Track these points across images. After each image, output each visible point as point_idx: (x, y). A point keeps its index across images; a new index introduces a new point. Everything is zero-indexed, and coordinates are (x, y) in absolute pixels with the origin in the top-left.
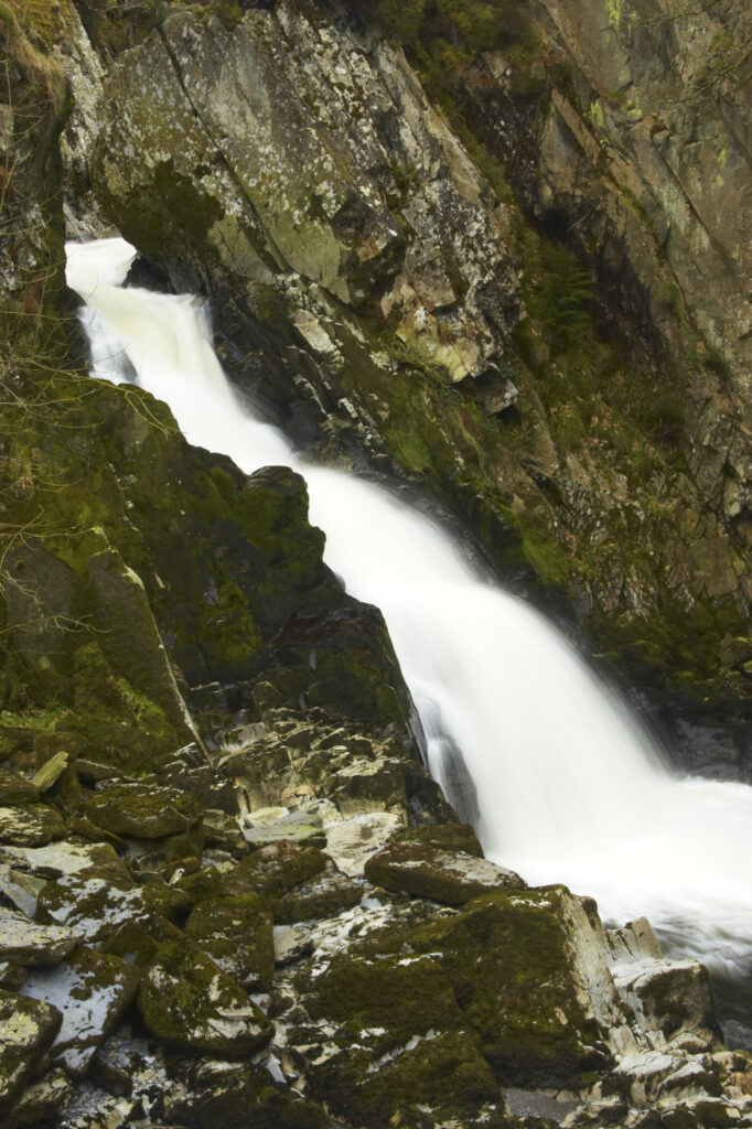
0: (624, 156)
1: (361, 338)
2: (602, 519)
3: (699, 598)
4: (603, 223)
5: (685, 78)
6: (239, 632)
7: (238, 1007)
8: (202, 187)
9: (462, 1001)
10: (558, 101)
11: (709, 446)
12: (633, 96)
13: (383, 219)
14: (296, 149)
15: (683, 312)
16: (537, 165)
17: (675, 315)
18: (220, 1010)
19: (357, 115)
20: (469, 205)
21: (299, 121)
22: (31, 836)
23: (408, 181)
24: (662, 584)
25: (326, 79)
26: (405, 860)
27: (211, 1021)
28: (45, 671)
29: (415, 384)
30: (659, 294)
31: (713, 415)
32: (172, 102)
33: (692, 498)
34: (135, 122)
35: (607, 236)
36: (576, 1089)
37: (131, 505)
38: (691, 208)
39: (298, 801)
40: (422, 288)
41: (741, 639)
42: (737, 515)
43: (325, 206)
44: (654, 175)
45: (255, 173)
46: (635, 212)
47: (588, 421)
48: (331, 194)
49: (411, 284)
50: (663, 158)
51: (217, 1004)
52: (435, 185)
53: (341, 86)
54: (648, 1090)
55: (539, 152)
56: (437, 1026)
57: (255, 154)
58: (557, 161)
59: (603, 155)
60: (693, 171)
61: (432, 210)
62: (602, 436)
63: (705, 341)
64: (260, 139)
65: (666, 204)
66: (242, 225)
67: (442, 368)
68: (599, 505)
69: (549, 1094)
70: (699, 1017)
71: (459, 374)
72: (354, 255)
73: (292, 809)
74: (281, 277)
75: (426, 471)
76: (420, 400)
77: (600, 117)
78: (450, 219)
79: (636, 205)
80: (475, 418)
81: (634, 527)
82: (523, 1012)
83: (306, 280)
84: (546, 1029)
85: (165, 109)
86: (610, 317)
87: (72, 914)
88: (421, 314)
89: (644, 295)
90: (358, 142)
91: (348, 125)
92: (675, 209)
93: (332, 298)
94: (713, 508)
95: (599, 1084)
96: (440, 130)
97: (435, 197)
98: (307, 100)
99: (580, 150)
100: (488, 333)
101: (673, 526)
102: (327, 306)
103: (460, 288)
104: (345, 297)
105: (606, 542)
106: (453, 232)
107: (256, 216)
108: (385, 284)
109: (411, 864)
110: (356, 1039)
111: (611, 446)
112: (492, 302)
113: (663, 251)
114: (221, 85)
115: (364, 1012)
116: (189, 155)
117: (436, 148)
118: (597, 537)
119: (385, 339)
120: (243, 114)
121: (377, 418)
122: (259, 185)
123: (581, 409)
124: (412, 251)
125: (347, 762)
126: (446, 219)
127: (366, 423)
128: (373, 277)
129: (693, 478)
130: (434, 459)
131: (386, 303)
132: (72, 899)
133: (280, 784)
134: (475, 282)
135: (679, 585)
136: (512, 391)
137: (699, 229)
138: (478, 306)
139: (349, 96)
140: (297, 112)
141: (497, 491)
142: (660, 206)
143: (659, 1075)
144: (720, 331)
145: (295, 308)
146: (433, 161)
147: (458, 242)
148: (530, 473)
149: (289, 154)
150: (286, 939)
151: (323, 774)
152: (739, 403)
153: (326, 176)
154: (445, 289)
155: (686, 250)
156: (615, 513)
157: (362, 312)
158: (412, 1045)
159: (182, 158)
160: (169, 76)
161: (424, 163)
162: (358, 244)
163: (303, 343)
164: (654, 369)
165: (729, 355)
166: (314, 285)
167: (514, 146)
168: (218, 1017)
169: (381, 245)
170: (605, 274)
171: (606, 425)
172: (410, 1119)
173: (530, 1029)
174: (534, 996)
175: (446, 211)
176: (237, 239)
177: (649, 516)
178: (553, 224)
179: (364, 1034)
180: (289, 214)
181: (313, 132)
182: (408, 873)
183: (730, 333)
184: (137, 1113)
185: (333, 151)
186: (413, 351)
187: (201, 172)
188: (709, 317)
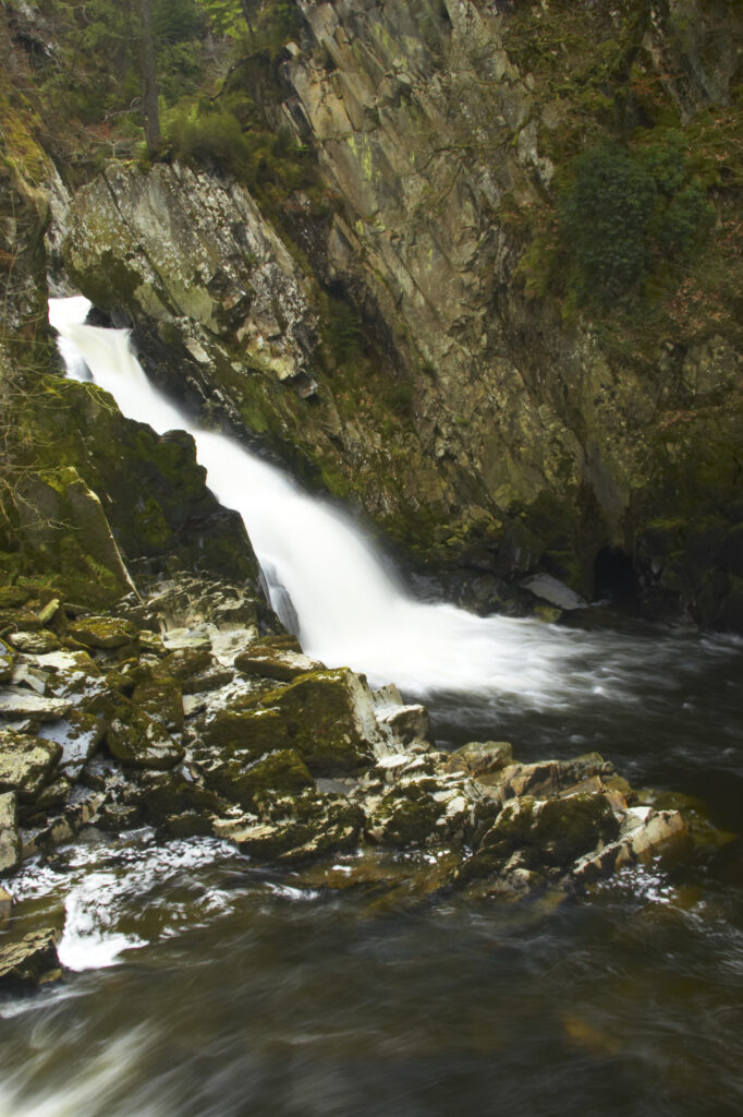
0: (376, 251)
1: (226, 354)
2: (367, 459)
3: (422, 503)
4: (365, 289)
5: (408, 209)
6: (157, 527)
7: (164, 741)
8: (129, 265)
9: (291, 733)
10: (337, 219)
11: (426, 418)
12: (380, 218)
13: (237, 285)
14: (186, 245)
15: (411, 341)
16: (326, 255)
17: (407, 343)
18: (153, 743)
19: (221, 225)
20: (287, 277)
21: (187, 228)
22: (40, 648)
23: (252, 263)
24: (401, 496)
25: (202, 204)
26: (258, 656)
27: (149, 749)
28: (43, 553)
29: (258, 381)
30: (397, 331)
31: (429, 399)
32: (111, 216)
33: (418, 447)
34: (89, 227)
35: (367, 296)
36: (355, 777)
37: (91, 454)
38: (414, 282)
39: (194, 625)
40: (261, 325)
41: (446, 527)
42: (443, 457)
43: (203, 277)
44: (393, 263)
45: (161, 258)
46: (383, 284)
47: (358, 402)
48: (206, 270)
49: (255, 323)
50: (397, 254)
51: (152, 739)
52: (268, 266)
53: (211, 208)
54: (394, 775)
55: (327, 248)
56: (278, 747)
57: (161, 247)
58: (338, 253)
59: (364, 250)
60: (414, 261)
61: (266, 280)
62: (367, 411)
63: (423, 357)
64: (164, 238)
65: (400, 279)
66: (154, 288)
67: (274, 372)
68: (365, 451)
69: (341, 780)
70: (422, 735)
71: (283, 376)
72: (220, 306)
73: (191, 629)
74: (177, 319)
75: (265, 432)
76: (261, 391)
77: (362, 229)
78: (276, 285)
79: (383, 279)
80: (294, 401)
81: (386, 464)
82: (326, 737)
83: (192, 320)
84: (338, 746)
85: (107, 220)
86: (369, 343)
87: (66, 692)
88: (260, 341)
89: (388, 331)
90: (222, 240)
91: (215, 230)
92: (405, 282)
93: (208, 331)
94: (429, 452)
95: (368, 774)
96: (270, 234)
97: (268, 273)
98: (192, 216)
99: (350, 248)
100: (300, 352)
101: (407, 463)
102: (205, 336)
103: (283, 325)
104: (216, 330)
105: (370, 472)
106: (278, 293)
107: (162, 283)
108: (239, 323)
109: (261, 659)
110: (232, 756)
111: (371, 417)
112: (302, 334)
113: (399, 306)
114: (140, 207)
115: (236, 741)
116: (122, 247)
117: (267, 245)
118: (365, 469)
119: (240, 355)
120: (153, 224)
121: (236, 401)
122: (164, 265)
123: (354, 395)
124: (255, 304)
125: (223, 602)
126: (274, 285)
127: (229, 404)
128: (231, 319)
129: (418, 436)
130: (270, 425)
131: (240, 334)
132: (65, 683)
133: (184, 615)
134: (292, 322)
135: (410, 497)
136: (314, 386)
137: (418, 293)
138: (294, 336)
139: (216, 214)
140: (185, 223)
141: (306, 443)
142: (396, 280)
143: (400, 767)
144: (432, 352)
145: (187, 337)
146: (266, 252)
147: (281, 299)
148: (325, 432)
149: (181, 247)
150: (190, 703)
151: (209, 609)
152: (442, 392)
153: (204, 260)
154: (274, 325)
155: (412, 305)
156: (374, 455)
157: (226, 339)
158: (264, 758)
159: (117, 249)
160: (109, 201)
161: (261, 253)
162: (223, 299)
163: (191, 357)
164: (395, 373)
165: (436, 365)
166: (197, 324)
167: (313, 244)
168: (152, 746)
169: (236, 300)
170: (366, 318)
171: (368, 405)
172: (264, 798)
173: (330, 746)
174: (332, 729)
175: (274, 281)
176: (151, 296)
177: (394, 457)
178: (336, 289)
179: (236, 753)
180: (182, 281)
181: (195, 234)
182: (259, 663)
183: (437, 353)
184: (109, 800)
185: (207, 245)
186: (256, 362)
187: (129, 257)
188: (425, 343)
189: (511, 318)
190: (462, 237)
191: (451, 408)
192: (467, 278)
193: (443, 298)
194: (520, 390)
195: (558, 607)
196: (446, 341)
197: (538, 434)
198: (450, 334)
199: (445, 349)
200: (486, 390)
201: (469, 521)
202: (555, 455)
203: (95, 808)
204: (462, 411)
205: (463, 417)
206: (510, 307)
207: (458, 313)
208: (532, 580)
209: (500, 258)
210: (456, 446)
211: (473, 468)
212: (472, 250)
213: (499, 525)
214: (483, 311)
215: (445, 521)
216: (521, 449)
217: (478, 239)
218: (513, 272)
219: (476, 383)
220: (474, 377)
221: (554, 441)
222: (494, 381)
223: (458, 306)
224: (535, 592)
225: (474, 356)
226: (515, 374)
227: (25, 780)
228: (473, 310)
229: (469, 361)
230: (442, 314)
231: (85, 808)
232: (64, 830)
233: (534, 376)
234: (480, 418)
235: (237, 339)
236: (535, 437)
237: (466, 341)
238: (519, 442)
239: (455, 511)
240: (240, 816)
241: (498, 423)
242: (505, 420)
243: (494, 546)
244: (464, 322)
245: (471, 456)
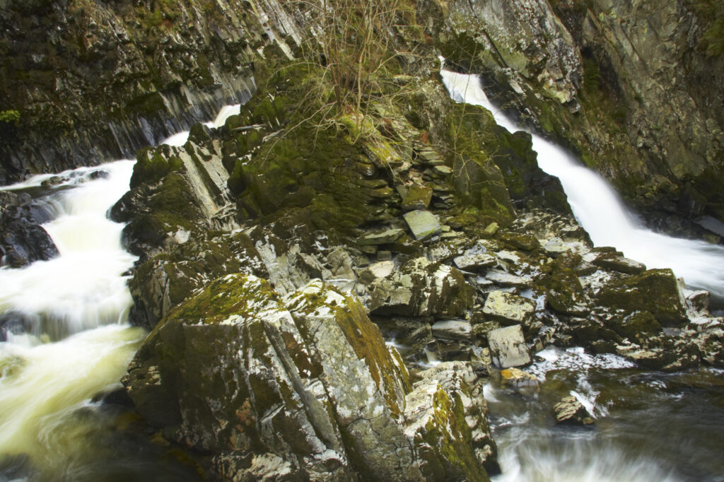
0: (610, 30)
1: (532, 89)
2: (602, 148)
3: (630, 173)
4: (603, 52)
5: (634, 5)
6: (519, 184)
7: (582, 302)
8: (476, 40)
9: (645, 302)
10: (589, 12)
11: (634, 125)
12: (614, 11)
13: (541, 51)
14: (512, 29)
15: (628, 81)
16: (581, 33)
17: (625, 82)
18: (577, 303)
19: (532, 17)
20: (569, 46)
21: (514, 20)
22: (495, 249)
23: (547, 38)
24: (619, 169)
25: (522, 6)
27: (574, 306)
28: (467, 196)
29: (550, 104)
30: (621, 75)
31: (636, 115)
32: (467, 14)
33: (628, 141)
34: (453, 20)
35: (604, 56)
36: (680, 328)
38: (633, 47)
39: (550, 238)
40: (552, 73)
41: (643, 186)
42: (641, 147)
43: (522, 47)
44: (621, 37)
45: (497, 36)
46: (614, 49)
47: (596, 116)
48: (524, 43)
49: (548, 72)
51: (576, 301)
52: (557, 40)
53: (528, 9)
54: (702, 328)
55: (582, 29)
56: (639, 309)
57: (497, 30)
58: (588, 32)
59: (603, 30)
60: (635, 36)
61: (556, 48)
62: (601, 121)
63: (635, 91)
64: (499, 25)
65: (624, 46)
66: (491, 52)
67: (558, 99)
68: (601, 143)
69: (672, 329)
71: (563, 101)
72: (531, 62)
73: (549, 240)
74: (504, 69)
75: (552, 132)
76: (551, 109)
77: (603, 18)
78: (562, 51)
79: (614, 46)
80: (568, 115)
81: (612, 150)
82: (664, 305)
83: (513, 70)
84: (671, 311)
85: (465, 16)
86: (603, 82)
87: (522, 273)
88: (551, 82)
89: (616, 76)
90: (533, 26)
91: (530, 21)
92: (627, 48)
93: (522, 76)
94: (634, 144)
95: (687, 327)
96: (558, 22)
97: (557, 44)
98: (516, 13)
99: (595, 28)
100: (573, 88)
101: (622, 150)
102: (520, 79)
103: (565, 73)
104: (527, 75)
105: (603, 155)
106: (563, 55)
107: (496, 49)
108: (540, 71)
109: (610, 260)
110: (616, 313)
111: (603, 124)
112: (575, 78)
113: (622, 61)
114: (486, 9)
115: (616, 304)
116: (473, 30)
117: (558, 28)
118: (601, 153)
119: (539, 89)
120: (493, 17)
121: (537, 115)
122: (498, 40)
123: (595, 112)
124: (549, 61)
125: (564, 226)
126: (560, 51)
127: (534, 116)
129: (628, 135)
130: (555, 128)
131: (539, 78)
132: (521, 269)
133: (544, 232)
134: (570, 71)
135: (624, 169)
136: (578, 107)
137: (635, 54)
138: (571, 79)
139: (530, 11)
140: (513, 17)
141: (574, 139)
142: (622, 47)
143: (705, 324)
144: (640, 88)
145: (510, 79)
146: (556, 32)
147: (564, 58)
148: (582, 132)
149: (510, 30)
150: (583, 282)
151: (557, 230)
152: (645, 111)
153: (523, 37)
154: (559, 73)
155: (630, 61)
156: (606, 146)
157: (532, 80)
158: (632, 315)
159: (470, 31)
160: (467, 6)
161: (553, 33)
162: (532, 59)
163: (513, 90)
164: (617, 99)
165: (643, 95)
166: (516, 72)
167: (574, 27)
168: (576, 305)
169: (540, 59)
170: (602, 69)
171: (602, 117)
172: (642, 336)
173: (666, 311)
174: (667, 301)
175: (561, 48)
176: (488, 57)
177: (616, 147)
178: (586, 53)
179: (618, 311)
180: (508, 49)
181: (519, 23)
182: (610, 262)
183: (643, 88)
184: (556, 331)
185: (525, 29)
186: (548, 93)
187: (476, 36)
188: (637, 83)
189: (692, 68)
190: (668, 21)
191: (649, 120)
192: (668, 45)
193: (651, 57)
194: (694, 110)
195: (718, 235)
196: (650, 82)
197: (704, 136)
198: (653, 78)
199: (649, 86)
200: (672, 110)
201: (656, 184)
202: (714, 148)
203: (551, 335)
204: (657, 122)
205: (657, 125)
206: (693, 61)
207: (660, 65)
208: (701, 219)
209: (691, 32)
210: (650, 142)
211: (662, 154)
212: (673, 28)
213: (677, 187)
214: (675, 64)
215: (642, 183)
216: (692, 144)
217: (678, 21)
218: (699, 40)
219: (666, 106)
220: (666, 102)
221: (715, 139)
222: (678, 105)
223: (660, 61)
224: (703, 226)
225: (666, 90)
226: (690, 101)
227: (524, 319)
228: (669, 63)
229: (663, 93)
230: (649, 66)
231: (548, 335)
232: (540, 345)
233: (704, 101)
234: (668, 126)
235: (537, 80)
236: (702, 138)
237: (662, 81)
238: (691, 140)
239: (647, 178)
240: (630, 345)
241: (679, 128)
242: (683, 127)
243: (677, 199)
244: (662, 70)
245: (660, 148)
